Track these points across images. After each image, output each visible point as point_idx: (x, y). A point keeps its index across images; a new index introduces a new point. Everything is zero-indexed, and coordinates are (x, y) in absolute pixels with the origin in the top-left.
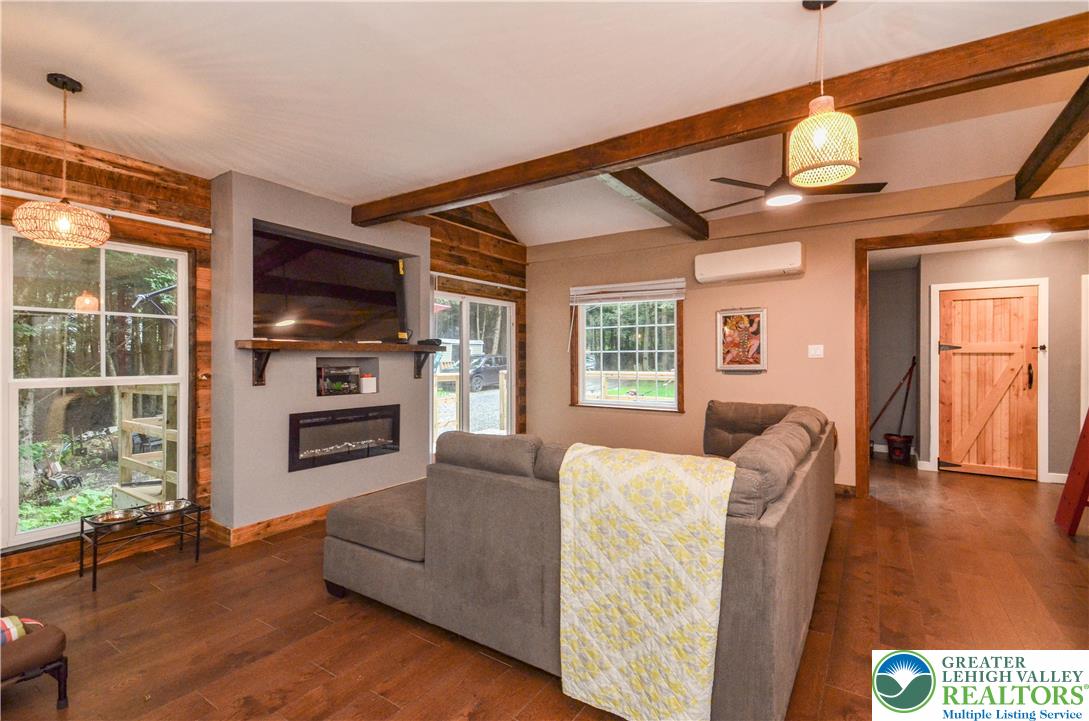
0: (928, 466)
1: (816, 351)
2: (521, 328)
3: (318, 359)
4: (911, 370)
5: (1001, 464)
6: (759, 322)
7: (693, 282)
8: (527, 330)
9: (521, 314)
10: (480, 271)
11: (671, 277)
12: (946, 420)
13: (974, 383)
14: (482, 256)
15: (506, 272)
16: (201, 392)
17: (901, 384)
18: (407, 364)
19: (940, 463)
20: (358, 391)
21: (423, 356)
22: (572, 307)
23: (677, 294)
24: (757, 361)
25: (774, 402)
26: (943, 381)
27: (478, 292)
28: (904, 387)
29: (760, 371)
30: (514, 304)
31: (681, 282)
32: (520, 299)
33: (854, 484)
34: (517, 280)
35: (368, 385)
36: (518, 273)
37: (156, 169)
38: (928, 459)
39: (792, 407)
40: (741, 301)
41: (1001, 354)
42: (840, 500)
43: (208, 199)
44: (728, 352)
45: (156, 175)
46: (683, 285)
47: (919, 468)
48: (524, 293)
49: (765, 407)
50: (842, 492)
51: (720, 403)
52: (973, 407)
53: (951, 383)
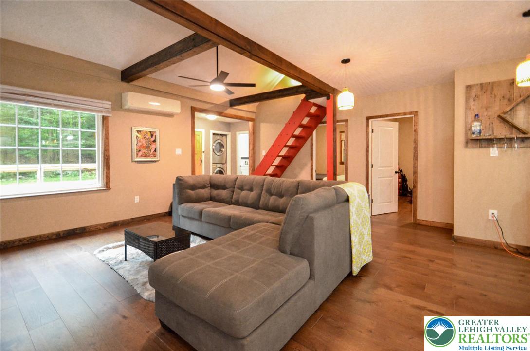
1: (179, 151)
6: (156, 136)
23: (103, 112)
24: (155, 156)
29: (156, 161)
31: (108, 104)
46: (110, 107)
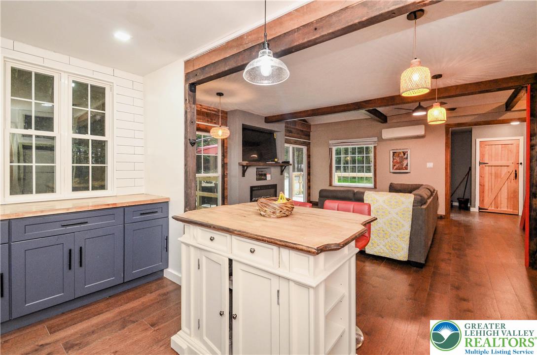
0: (474, 209)
1: (430, 165)
2: (309, 156)
3: (257, 168)
4: (468, 172)
5: (504, 208)
6: (407, 154)
7: (380, 139)
8: (311, 157)
9: (308, 150)
10: (296, 135)
11: (372, 137)
12: (482, 192)
13: (493, 177)
14: (297, 129)
15: (304, 135)
16: (226, 179)
17: (464, 178)
18: (278, 170)
19: (480, 209)
20: (266, 179)
21: (283, 167)
22: (330, 148)
23: (374, 144)
24: (406, 169)
25: (415, 183)
26: (481, 176)
27: (295, 143)
28: (466, 179)
29: (408, 173)
30: (306, 147)
32: (308, 145)
33: (444, 214)
34: (307, 137)
35: (269, 177)
36: (308, 135)
37: (216, 110)
38: (475, 207)
39: (422, 185)
40: (400, 147)
41: (504, 166)
42: (439, 219)
43: (227, 118)
44: (395, 165)
45: (216, 111)
46: (376, 140)
47: (471, 210)
48: (310, 143)
49: (412, 185)
50: (439, 216)
51: (395, 184)
52: (493, 186)
53: (484, 177)
